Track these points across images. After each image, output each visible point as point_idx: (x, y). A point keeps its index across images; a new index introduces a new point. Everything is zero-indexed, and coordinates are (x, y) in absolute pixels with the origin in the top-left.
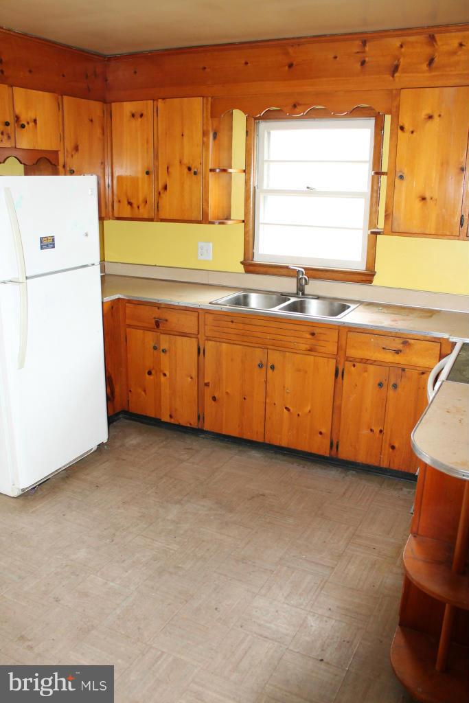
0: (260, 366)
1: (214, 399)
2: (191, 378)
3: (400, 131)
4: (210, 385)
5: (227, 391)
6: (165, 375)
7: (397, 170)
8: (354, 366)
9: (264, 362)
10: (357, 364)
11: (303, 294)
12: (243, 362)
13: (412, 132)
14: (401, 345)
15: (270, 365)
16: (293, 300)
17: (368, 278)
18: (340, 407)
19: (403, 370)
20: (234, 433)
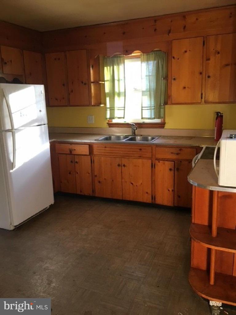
0: (119, 165)
1: (99, 182)
2: (89, 173)
3: (173, 59)
4: (97, 176)
5: (105, 177)
6: (77, 173)
7: (173, 76)
8: (159, 162)
9: (120, 164)
10: (161, 161)
11: (135, 135)
12: (111, 164)
13: (178, 59)
14: (179, 151)
15: (123, 165)
16: (130, 137)
17: (162, 125)
18: (154, 181)
19: (181, 161)
20: (109, 196)
